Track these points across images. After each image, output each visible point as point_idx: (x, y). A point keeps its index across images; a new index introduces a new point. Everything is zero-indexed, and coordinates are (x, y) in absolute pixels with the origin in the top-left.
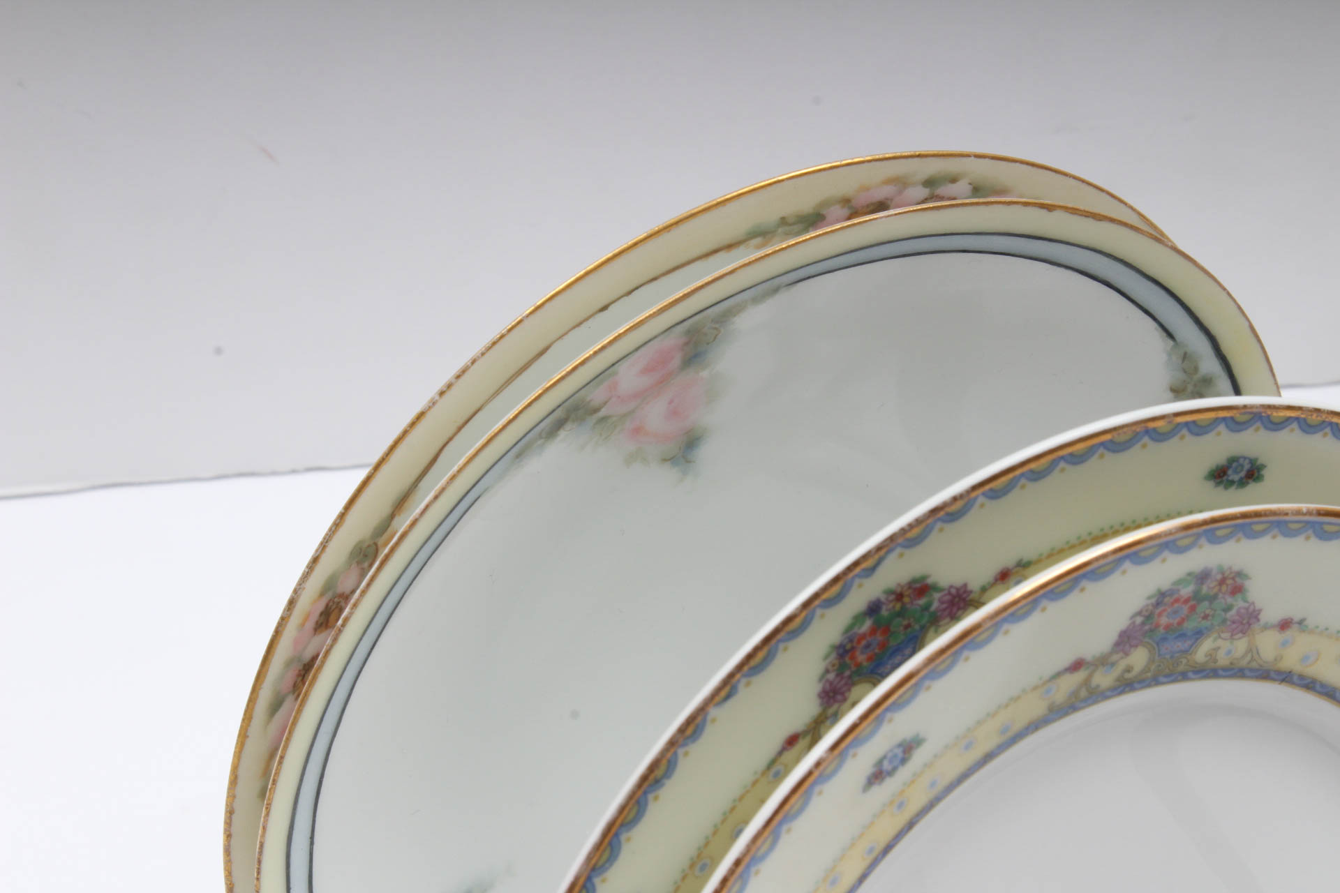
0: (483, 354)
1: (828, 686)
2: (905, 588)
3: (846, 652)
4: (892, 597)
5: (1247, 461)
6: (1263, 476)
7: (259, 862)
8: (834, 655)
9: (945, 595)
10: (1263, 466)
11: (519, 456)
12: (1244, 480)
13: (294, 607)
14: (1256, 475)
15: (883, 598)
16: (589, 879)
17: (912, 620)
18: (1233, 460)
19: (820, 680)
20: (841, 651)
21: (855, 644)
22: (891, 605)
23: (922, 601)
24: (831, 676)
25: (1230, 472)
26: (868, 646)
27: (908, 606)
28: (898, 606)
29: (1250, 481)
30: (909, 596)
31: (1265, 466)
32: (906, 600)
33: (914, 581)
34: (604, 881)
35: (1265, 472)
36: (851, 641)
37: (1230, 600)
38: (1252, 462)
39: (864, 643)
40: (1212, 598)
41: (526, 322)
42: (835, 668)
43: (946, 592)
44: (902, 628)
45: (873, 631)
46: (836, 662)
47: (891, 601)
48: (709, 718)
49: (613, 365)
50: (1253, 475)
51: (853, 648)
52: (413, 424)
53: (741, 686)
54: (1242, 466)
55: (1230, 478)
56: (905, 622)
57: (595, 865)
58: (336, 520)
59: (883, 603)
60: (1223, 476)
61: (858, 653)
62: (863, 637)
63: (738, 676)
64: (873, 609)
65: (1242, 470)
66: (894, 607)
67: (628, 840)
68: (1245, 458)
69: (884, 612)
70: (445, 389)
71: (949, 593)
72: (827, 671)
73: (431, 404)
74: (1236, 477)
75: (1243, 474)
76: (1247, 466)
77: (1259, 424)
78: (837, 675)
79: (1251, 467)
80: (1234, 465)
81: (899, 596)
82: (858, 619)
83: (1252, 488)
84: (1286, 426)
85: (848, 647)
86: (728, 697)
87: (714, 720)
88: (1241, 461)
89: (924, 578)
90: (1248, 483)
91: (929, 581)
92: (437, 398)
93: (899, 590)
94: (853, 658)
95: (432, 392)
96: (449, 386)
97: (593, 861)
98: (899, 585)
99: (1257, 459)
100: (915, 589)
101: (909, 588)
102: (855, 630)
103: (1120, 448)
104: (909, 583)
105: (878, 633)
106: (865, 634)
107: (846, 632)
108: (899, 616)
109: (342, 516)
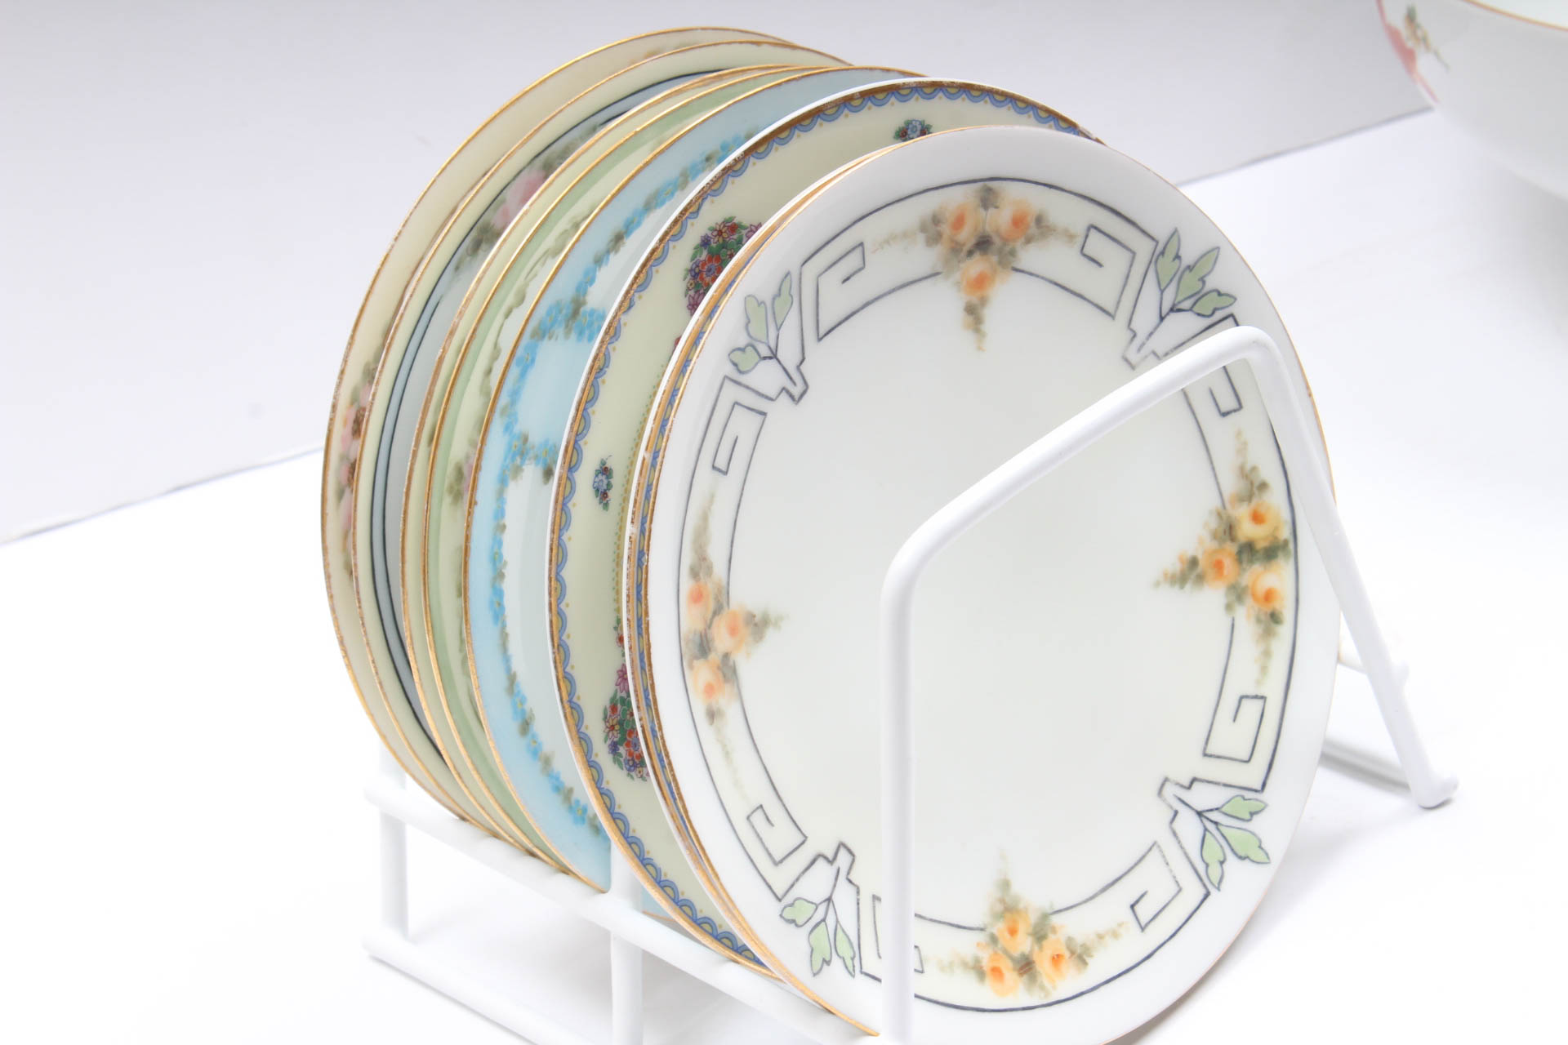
1: (691, 299)
2: (722, 226)
3: (697, 274)
4: (715, 233)
5: (918, 123)
6: (931, 129)
8: (689, 277)
9: (747, 231)
11: (457, 268)
12: (921, 134)
13: (336, 410)
14: (927, 129)
15: (709, 233)
16: (576, 442)
17: (732, 251)
18: (908, 123)
19: (686, 296)
20: (693, 273)
21: (700, 268)
22: (716, 239)
23: (735, 237)
24: (692, 293)
25: (909, 132)
26: (709, 270)
28: (720, 239)
29: (924, 133)
30: (725, 231)
31: (930, 123)
32: (725, 235)
33: (725, 222)
34: (586, 443)
35: (932, 127)
36: (697, 266)
38: (922, 123)
39: (706, 267)
42: (693, 287)
43: (749, 229)
44: (727, 257)
45: (710, 259)
46: (692, 282)
47: (716, 236)
48: (622, 322)
49: (500, 193)
50: (924, 129)
51: (700, 272)
52: (383, 264)
53: (636, 298)
54: (916, 127)
55: (911, 137)
56: (729, 253)
57: (577, 431)
59: (711, 238)
60: (905, 133)
61: (704, 276)
62: (704, 263)
63: (632, 292)
64: (706, 242)
65: (916, 131)
66: (718, 240)
68: (916, 119)
69: (713, 244)
70: (397, 236)
71: (751, 231)
72: (688, 289)
74: (913, 133)
75: (918, 133)
76: (919, 127)
77: (916, 96)
78: (696, 292)
79: (922, 127)
80: (910, 126)
81: (720, 233)
82: (698, 249)
84: (935, 96)
85: (697, 270)
86: (630, 307)
87: (625, 324)
88: (914, 121)
89: (732, 219)
91: (736, 221)
93: (718, 228)
94: (702, 279)
97: (575, 429)
98: (717, 224)
99: (924, 121)
100: (728, 226)
101: (724, 226)
102: (698, 258)
103: (832, 118)
104: (723, 222)
105: (714, 260)
106: (705, 261)
107: (692, 259)
108: (723, 248)
109: (353, 337)
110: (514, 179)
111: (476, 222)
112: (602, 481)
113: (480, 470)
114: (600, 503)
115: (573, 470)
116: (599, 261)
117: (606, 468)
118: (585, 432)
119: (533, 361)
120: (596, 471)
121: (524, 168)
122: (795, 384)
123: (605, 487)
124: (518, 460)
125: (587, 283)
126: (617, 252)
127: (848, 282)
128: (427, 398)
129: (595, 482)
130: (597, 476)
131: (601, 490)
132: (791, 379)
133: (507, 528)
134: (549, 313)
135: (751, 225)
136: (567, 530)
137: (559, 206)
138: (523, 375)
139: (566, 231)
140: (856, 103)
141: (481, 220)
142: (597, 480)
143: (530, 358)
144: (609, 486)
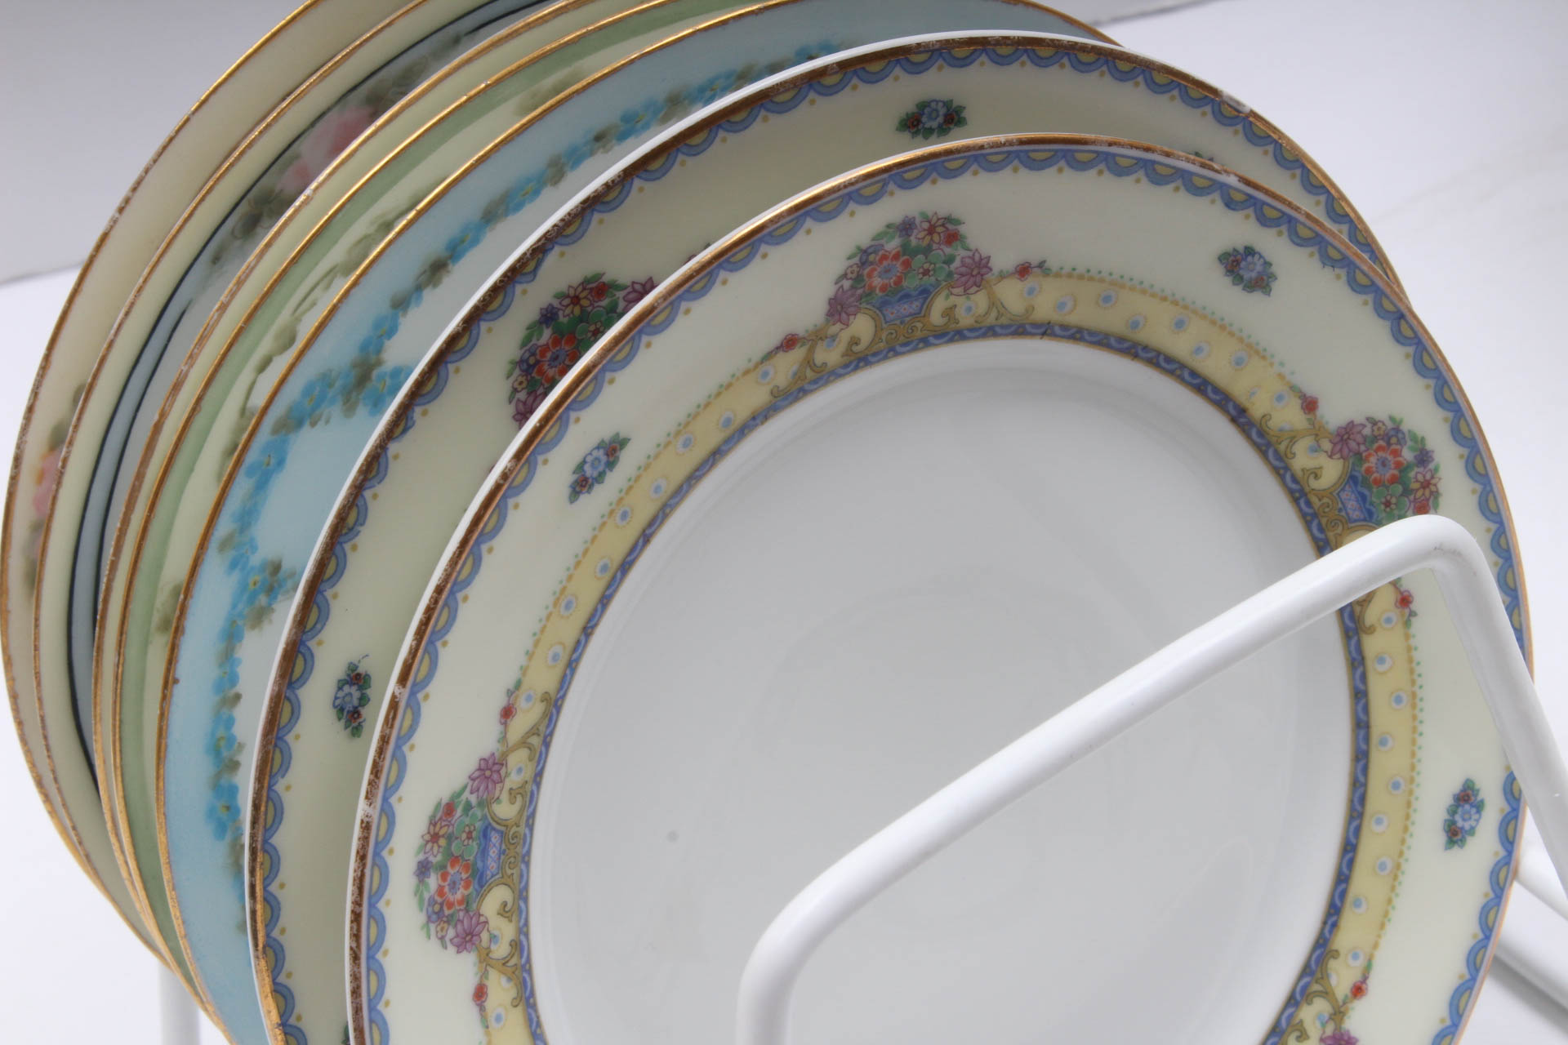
0: (155, 161)
1: (521, 406)
2: (580, 289)
3: (531, 367)
4: (566, 301)
5: (940, 104)
6: (965, 119)
7: (45, 737)
8: (517, 372)
9: (629, 293)
10: (962, 108)
11: (216, 259)
12: (944, 127)
13: (21, 463)
14: (956, 118)
15: (556, 303)
16: (301, 643)
17: (599, 325)
18: (923, 106)
19: (510, 399)
20: (525, 366)
21: (538, 357)
22: (568, 311)
23: (605, 302)
24: (522, 395)
25: (924, 119)
26: (555, 360)
27: (589, 309)
28: (577, 310)
29: (952, 126)
30: (585, 298)
31: (964, 108)
32: (585, 303)
33: (587, 280)
34: (320, 643)
35: (965, 114)
36: (533, 354)
37: (948, 250)
38: (947, 104)
39: (549, 355)
40: (927, 250)
41: (194, 120)
42: (524, 385)
43: (630, 289)
44: (589, 335)
45: (556, 342)
46: (523, 379)
47: (567, 306)
48: (391, 456)
49: (290, 146)
50: (953, 120)
51: (538, 362)
52: (99, 247)
53: (418, 417)
54: (937, 111)
55: (927, 126)
56: (592, 328)
58: (41, 365)
59: (559, 309)
60: (918, 124)
61: (546, 367)
62: (546, 349)
63: (412, 406)
64: (548, 317)
65: (938, 116)
66: (572, 312)
67: (335, 596)
68: (937, 102)
69: (563, 319)
70: (123, 205)
71: (634, 291)
72: (515, 390)
73: (112, 223)
74: (934, 124)
75: (940, 119)
76: (942, 111)
77: (940, 62)
78: (529, 394)
79: (948, 110)
80: (927, 111)
81: (575, 300)
82: (534, 328)
83: (955, 131)
84: (975, 60)
85: (532, 361)
86: (405, 429)
88: (933, 105)
89: (598, 276)
90: (950, 129)
91: (605, 279)
92: (117, 215)
93: (572, 292)
94: (541, 373)
95: (110, 211)
96: (127, 201)
97: (303, 622)
98: (570, 287)
99: (951, 101)
100: (591, 289)
101: (584, 289)
102: (534, 341)
103: (785, 108)
104: (583, 283)
105: (563, 342)
106: (547, 344)
107: (523, 345)
108: (582, 321)
109: (47, 358)
110: (313, 124)
111: (249, 191)
112: (350, 694)
113: (183, 632)
114: (346, 728)
115: (295, 685)
116: (401, 304)
117: (359, 675)
118: (319, 626)
119: (281, 463)
120: (339, 681)
121: (329, 109)
123: (356, 702)
124: (263, 599)
125: (382, 336)
126: (435, 285)
128: (134, 486)
129: (336, 698)
130: (340, 688)
131: (349, 707)
134: (308, 391)
135: (633, 283)
136: (283, 776)
137: (348, 206)
138: (262, 486)
139: (366, 237)
140: (829, 81)
141: (258, 185)
142: (341, 694)
143: (273, 461)
144: (364, 700)
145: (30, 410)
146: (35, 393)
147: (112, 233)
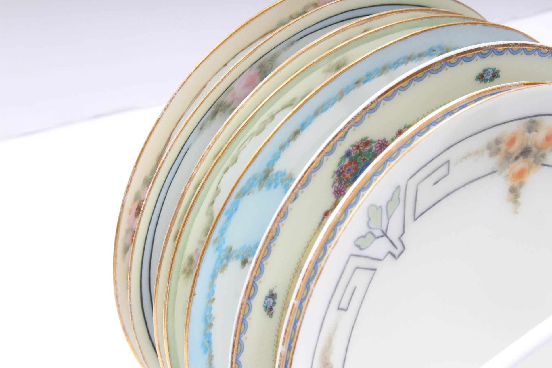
0: (178, 91)
1: (336, 189)
2: (360, 143)
3: (341, 173)
4: (355, 148)
5: (491, 70)
6: (499, 75)
8: (336, 175)
9: (377, 144)
10: (499, 71)
11: (201, 128)
12: (492, 78)
13: (124, 207)
14: (496, 75)
15: (351, 149)
16: (254, 282)
17: (365, 156)
18: (485, 70)
19: (332, 187)
20: (338, 173)
21: (343, 170)
22: (355, 151)
23: (368, 148)
24: (337, 185)
25: (485, 75)
26: (349, 170)
27: (362, 151)
28: (358, 151)
29: (494, 78)
30: (361, 146)
31: (500, 71)
32: (361, 148)
33: (362, 140)
34: (260, 282)
35: (500, 74)
36: (342, 169)
38: (494, 70)
39: (347, 169)
42: (338, 181)
43: (377, 143)
44: (362, 160)
45: (350, 163)
46: (337, 178)
47: (355, 150)
48: (289, 208)
49: (231, 84)
50: (495, 75)
51: (343, 172)
52: (156, 124)
53: (300, 194)
54: (490, 72)
55: (486, 78)
56: (363, 158)
57: (255, 276)
58: (133, 169)
59: (352, 151)
60: (483, 78)
61: (346, 173)
62: (346, 166)
63: (297, 189)
64: (348, 154)
65: (490, 74)
66: (356, 152)
67: (267, 264)
68: (490, 69)
69: (353, 155)
70: (166, 107)
71: (379, 143)
72: (334, 183)
73: (162, 114)
74: (488, 77)
75: (491, 76)
76: (492, 72)
77: (492, 53)
78: (339, 184)
79: (494, 72)
80: (486, 72)
81: (358, 147)
82: (342, 159)
83: (496, 80)
84: (504, 53)
85: (341, 171)
86: (295, 199)
87: (291, 209)
88: (489, 70)
89: (367, 138)
90: (494, 79)
91: (369, 139)
92: (164, 111)
93: (357, 145)
94: (344, 176)
96: (168, 106)
97: (254, 275)
98: (356, 142)
99: (495, 68)
100: (364, 143)
101: (361, 143)
102: (342, 163)
103: (436, 72)
104: (361, 141)
105: (352, 163)
106: (347, 165)
107: (339, 164)
108: (359, 156)
109: (136, 166)
110: (240, 76)
111: (215, 102)
112: (270, 302)
113: (198, 276)
114: (268, 314)
115: (251, 299)
116: (282, 147)
117: (273, 294)
118: (260, 276)
119: (236, 209)
120: (266, 297)
121: (246, 70)
122: (396, 248)
123: (271, 305)
124: (225, 262)
125: (274, 160)
126: (295, 140)
127: (437, 184)
128: (174, 217)
129: (265, 303)
130: (266, 299)
131: (269, 307)
132: (394, 245)
133: (215, 300)
134: (248, 182)
135: (379, 140)
136: (244, 334)
138: (229, 218)
140: (453, 61)
141: (219, 100)
142: (266, 302)
143: (234, 209)
144: (274, 303)
145: (129, 186)
146: (131, 180)
147: (162, 119)
